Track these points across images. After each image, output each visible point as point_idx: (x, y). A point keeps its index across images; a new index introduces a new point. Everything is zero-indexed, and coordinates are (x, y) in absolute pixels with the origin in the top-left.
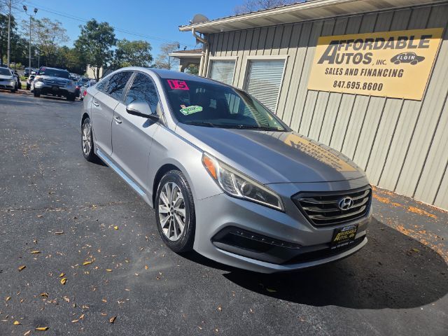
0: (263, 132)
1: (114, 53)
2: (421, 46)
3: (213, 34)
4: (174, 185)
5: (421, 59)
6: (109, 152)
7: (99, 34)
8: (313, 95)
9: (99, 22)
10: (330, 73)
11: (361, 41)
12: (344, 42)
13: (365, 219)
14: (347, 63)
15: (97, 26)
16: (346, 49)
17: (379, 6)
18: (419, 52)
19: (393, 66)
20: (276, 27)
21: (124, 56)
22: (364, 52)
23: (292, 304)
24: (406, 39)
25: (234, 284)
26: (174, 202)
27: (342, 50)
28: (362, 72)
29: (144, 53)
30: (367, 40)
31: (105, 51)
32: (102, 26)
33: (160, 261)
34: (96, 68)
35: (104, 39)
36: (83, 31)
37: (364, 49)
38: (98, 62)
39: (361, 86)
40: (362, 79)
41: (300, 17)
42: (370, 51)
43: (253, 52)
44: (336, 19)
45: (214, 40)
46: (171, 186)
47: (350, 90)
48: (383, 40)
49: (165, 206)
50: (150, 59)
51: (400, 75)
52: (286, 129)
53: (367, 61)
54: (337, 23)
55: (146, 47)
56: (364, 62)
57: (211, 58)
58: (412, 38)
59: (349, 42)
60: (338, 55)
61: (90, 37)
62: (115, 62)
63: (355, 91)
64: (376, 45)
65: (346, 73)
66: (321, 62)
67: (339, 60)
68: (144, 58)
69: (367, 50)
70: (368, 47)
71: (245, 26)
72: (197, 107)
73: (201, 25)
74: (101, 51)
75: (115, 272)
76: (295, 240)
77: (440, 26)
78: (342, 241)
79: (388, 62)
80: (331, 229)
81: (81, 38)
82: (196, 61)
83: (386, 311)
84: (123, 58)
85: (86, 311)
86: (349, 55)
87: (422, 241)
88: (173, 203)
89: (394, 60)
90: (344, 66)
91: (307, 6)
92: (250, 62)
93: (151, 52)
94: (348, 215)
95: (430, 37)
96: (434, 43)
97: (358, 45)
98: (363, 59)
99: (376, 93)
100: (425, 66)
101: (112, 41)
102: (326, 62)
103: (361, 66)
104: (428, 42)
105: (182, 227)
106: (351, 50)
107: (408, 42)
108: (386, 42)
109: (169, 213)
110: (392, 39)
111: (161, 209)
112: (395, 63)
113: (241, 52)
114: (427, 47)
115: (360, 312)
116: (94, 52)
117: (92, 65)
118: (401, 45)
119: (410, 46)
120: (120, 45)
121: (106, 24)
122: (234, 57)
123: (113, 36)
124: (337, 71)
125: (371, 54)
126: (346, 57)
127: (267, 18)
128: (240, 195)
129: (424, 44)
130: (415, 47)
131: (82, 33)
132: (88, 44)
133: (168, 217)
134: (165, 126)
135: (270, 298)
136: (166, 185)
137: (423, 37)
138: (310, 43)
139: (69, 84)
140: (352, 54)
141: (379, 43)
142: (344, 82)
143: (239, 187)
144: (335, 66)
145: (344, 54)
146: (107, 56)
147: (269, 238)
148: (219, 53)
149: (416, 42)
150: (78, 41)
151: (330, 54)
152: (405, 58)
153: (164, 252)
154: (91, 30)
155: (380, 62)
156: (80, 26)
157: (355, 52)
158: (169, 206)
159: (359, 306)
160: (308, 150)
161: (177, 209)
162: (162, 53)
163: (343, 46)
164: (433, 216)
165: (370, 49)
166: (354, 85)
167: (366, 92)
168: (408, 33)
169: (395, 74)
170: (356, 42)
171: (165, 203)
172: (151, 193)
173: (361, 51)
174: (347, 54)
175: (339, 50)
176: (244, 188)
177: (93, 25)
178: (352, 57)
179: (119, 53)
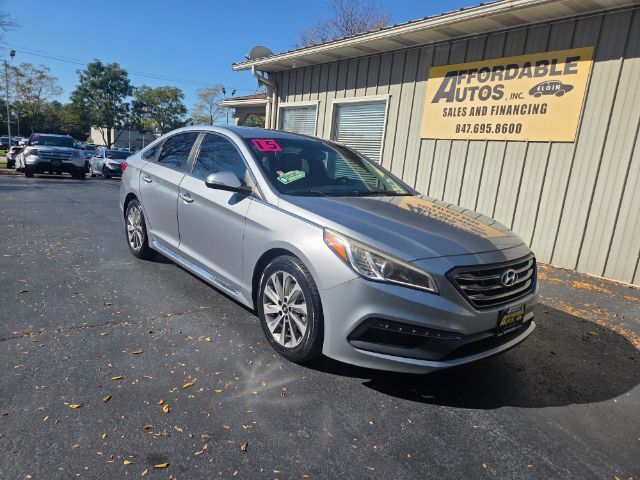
0: (377, 198)
1: (131, 107)
2: (567, 72)
3: (282, 73)
4: (286, 275)
5: (569, 88)
6: (174, 243)
7: (106, 81)
8: (428, 146)
9: (105, 64)
10: (450, 114)
11: (487, 70)
12: (465, 72)
13: (531, 296)
14: (472, 99)
15: (102, 69)
16: (469, 82)
17: (507, 23)
18: (565, 80)
19: (533, 100)
20: (370, 58)
21: (145, 109)
22: (492, 85)
23: (458, 409)
24: (546, 63)
25: (380, 394)
26: (288, 298)
27: (463, 84)
28: (493, 110)
29: (174, 104)
30: (495, 69)
31: (117, 104)
32: (109, 69)
33: (278, 375)
34: (105, 130)
35: (114, 88)
36: (82, 77)
37: (493, 79)
38: (107, 121)
39: (493, 128)
40: (494, 120)
41: (399, 42)
42: (500, 83)
43: (341, 93)
44: (451, 42)
45: (282, 80)
46: (280, 277)
47: (479, 136)
48: (516, 67)
49: (274, 304)
50: (184, 110)
51: (544, 111)
52: (410, 193)
53: (497, 95)
54: (454, 47)
55: (176, 94)
56: (495, 98)
57: (281, 105)
58: (555, 62)
59: (471, 72)
60: (459, 89)
61: (93, 85)
62: (132, 119)
63: (485, 136)
64: (507, 74)
65: (472, 114)
66: (435, 100)
67: (461, 97)
68: (175, 111)
69: (497, 82)
70: (497, 77)
71: (327, 59)
72: (297, 172)
73: (266, 61)
74: (111, 104)
75: (227, 392)
76: (455, 327)
77: (589, 45)
78: (509, 326)
79: (526, 94)
80: (496, 311)
81: (80, 88)
82: (260, 110)
83: (573, 407)
84: (144, 112)
85: (207, 441)
86: (473, 89)
87: (599, 322)
88: (286, 300)
89: (533, 92)
90: (467, 104)
91: (411, 28)
92: (337, 107)
93: (183, 102)
94: (513, 293)
95: (577, 59)
96: (584, 66)
97: (484, 75)
98: (493, 94)
99: (514, 136)
100: (574, 98)
101: (127, 90)
102: (443, 101)
103: (490, 103)
104: (576, 65)
105: (303, 329)
106: (474, 82)
107: (549, 67)
108: (520, 70)
109: (280, 313)
110: (528, 65)
111: (267, 309)
112: (536, 96)
113: (323, 95)
114: (575, 72)
115: (541, 411)
116: (100, 107)
117: (99, 125)
118: (541, 72)
119: (553, 73)
120: (137, 94)
121: (116, 65)
122: (314, 102)
123: (126, 83)
124: (459, 112)
125: (502, 86)
126: (469, 93)
127: (357, 47)
128: (380, 277)
129: (571, 69)
130: (559, 73)
131: (81, 81)
132: (92, 97)
133: (279, 318)
134: (263, 200)
135: (429, 406)
136: (273, 277)
137: (569, 60)
138: (419, 76)
139: (76, 155)
140: (477, 88)
141: (512, 71)
142: (469, 125)
143: (379, 269)
144: (455, 104)
145: (465, 89)
146: (121, 110)
147: (421, 329)
148: (291, 97)
149: (560, 67)
150: (76, 93)
151: (447, 89)
152: (548, 88)
153: (279, 364)
154: (94, 76)
155: (515, 96)
156: (78, 72)
157: (481, 85)
158: (280, 303)
159: (540, 404)
160: (433, 213)
161: (293, 305)
162: (200, 102)
163: (464, 78)
164: (605, 291)
165: (500, 79)
166: (484, 128)
167: (501, 136)
168: (548, 56)
169: (536, 109)
170: (481, 72)
171: (273, 299)
172: (250, 289)
173: (488, 83)
174: (471, 89)
175: (459, 83)
176: (385, 270)
177: (96, 68)
178: (477, 92)
179: (138, 106)
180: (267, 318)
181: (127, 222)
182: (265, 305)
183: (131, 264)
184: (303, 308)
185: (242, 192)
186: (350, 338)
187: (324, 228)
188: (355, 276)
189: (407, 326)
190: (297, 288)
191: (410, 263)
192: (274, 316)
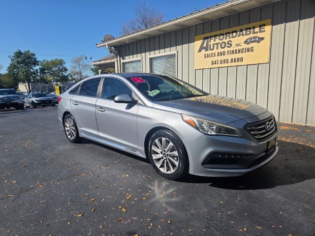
1: (39, 71)
2: (260, 32)
3: (121, 46)
4: (163, 139)
5: (262, 39)
7: (25, 60)
8: (199, 73)
9: (23, 51)
10: (208, 57)
11: (223, 35)
12: (212, 36)
14: (217, 48)
15: (22, 54)
16: (215, 41)
17: (229, 13)
18: (260, 35)
19: (246, 46)
20: (165, 35)
21: (46, 71)
22: (226, 41)
23: (257, 190)
24: (250, 29)
25: (219, 189)
27: (212, 42)
28: (228, 53)
29: (61, 67)
30: (226, 34)
31: (32, 70)
32: (25, 54)
33: (167, 187)
34: (27, 84)
35: (29, 62)
36: (12, 59)
37: (226, 39)
38: (27, 79)
39: (230, 61)
40: (229, 57)
41: (179, 26)
42: (230, 40)
43: (152, 52)
44: (203, 24)
45: (121, 50)
47: (223, 65)
48: (236, 32)
49: (158, 154)
50: (66, 70)
51: (252, 51)
53: (229, 46)
54: (205, 26)
55: (61, 62)
56: (228, 47)
57: (122, 61)
58: (254, 28)
59: (215, 36)
60: (210, 45)
61: (18, 62)
62: (40, 77)
63: (226, 65)
64: (232, 36)
65: (218, 55)
66: (200, 51)
67: (212, 48)
68: (62, 70)
69: (228, 39)
70: (228, 37)
71: (144, 37)
73: (110, 42)
74: (29, 71)
77: (269, 18)
78: (271, 148)
79: (243, 44)
81: (11, 65)
84: (46, 73)
86: (217, 44)
87: (299, 143)
88: (165, 151)
89: (246, 42)
90: (215, 51)
91: (185, 19)
92: (151, 59)
93: (65, 66)
94: (270, 133)
95: (264, 25)
96: (268, 28)
97: (221, 37)
98: (227, 45)
99: (240, 63)
100: (266, 43)
101: (35, 63)
102: (203, 51)
103: (226, 49)
104: (264, 28)
105: (177, 163)
106: (217, 41)
107: (252, 30)
108: (238, 33)
109: (162, 158)
110: (241, 30)
111: (154, 157)
112: (248, 44)
113: (143, 54)
114: (264, 31)
115: (294, 185)
116: (23, 73)
117: (24, 82)
118: (248, 33)
119: (254, 33)
120: (41, 64)
121: (28, 52)
122: (139, 58)
123: (35, 59)
124: (212, 55)
125: (231, 41)
126: (216, 46)
127: (159, 30)
128: (213, 133)
129: (262, 30)
130: (257, 32)
131: (12, 61)
132: (18, 68)
133: (162, 161)
134: (145, 105)
135: (244, 191)
136: (157, 141)
137: (260, 26)
138: (190, 40)
139: (18, 98)
140: (219, 43)
141: (234, 34)
142: (218, 61)
143: (213, 129)
144: (209, 52)
145: (214, 45)
146: (34, 73)
148: (127, 57)
149: (257, 30)
150: (9, 67)
151: (205, 45)
152: (253, 40)
154: (18, 58)
155: (237, 45)
156: (9, 57)
157: (221, 42)
158: (161, 153)
159: (292, 183)
161: (169, 153)
162: (74, 65)
163: (212, 39)
164: (296, 129)
165: (230, 38)
166: (225, 61)
167: (234, 64)
168: (251, 25)
169: (248, 50)
170: (220, 36)
171: (158, 152)
172: (143, 149)
173: (224, 40)
174: (216, 44)
175: (210, 42)
177: (19, 54)
178: (219, 45)
179: (42, 70)
180: (155, 161)
181: (65, 126)
182: (153, 155)
183: (70, 146)
184: (176, 153)
185: (132, 103)
186: (203, 164)
187: (181, 114)
188: (202, 134)
189: (229, 154)
190: (171, 144)
191: (226, 124)
192: (159, 160)
